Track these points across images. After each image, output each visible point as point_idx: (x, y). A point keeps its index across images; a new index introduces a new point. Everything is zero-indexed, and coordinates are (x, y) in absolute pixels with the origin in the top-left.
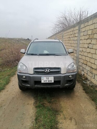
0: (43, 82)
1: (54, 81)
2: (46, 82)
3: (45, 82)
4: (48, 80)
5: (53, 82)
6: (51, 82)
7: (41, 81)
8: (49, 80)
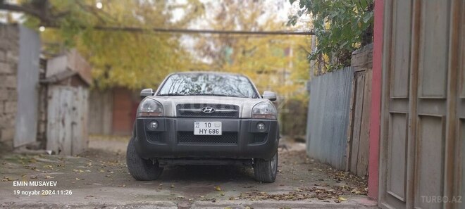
0: (197, 132)
1: (223, 132)
2: (204, 134)
3: (201, 134)
4: (208, 129)
5: (220, 134)
6: (216, 134)
7: (193, 132)
8: (212, 127)
